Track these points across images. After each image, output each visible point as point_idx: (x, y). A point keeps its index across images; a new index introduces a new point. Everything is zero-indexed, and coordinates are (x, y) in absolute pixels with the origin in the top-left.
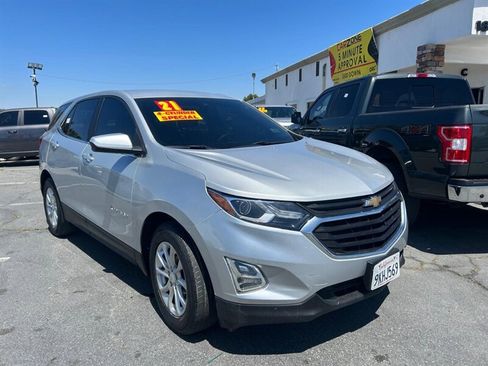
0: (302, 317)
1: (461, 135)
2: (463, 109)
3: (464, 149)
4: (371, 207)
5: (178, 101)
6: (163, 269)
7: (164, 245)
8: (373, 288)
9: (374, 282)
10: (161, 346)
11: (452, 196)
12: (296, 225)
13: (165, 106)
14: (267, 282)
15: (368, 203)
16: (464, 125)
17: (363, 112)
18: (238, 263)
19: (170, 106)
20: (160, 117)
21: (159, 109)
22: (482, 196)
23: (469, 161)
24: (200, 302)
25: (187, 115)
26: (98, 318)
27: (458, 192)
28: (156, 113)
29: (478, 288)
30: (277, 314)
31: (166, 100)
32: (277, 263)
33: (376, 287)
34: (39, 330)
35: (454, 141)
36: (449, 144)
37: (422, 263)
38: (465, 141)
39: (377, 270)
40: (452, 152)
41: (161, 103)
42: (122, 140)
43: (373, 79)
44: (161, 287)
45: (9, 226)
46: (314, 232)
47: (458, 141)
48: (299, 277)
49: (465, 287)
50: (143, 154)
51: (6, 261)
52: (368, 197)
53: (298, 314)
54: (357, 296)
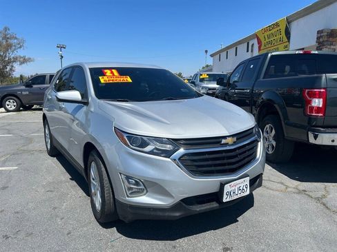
0: (171, 216)
1: (319, 96)
2: (321, 78)
3: (321, 106)
4: (226, 144)
5: (118, 69)
6: (93, 179)
7: (93, 164)
8: (224, 200)
9: (225, 196)
10: (85, 229)
11: (312, 140)
12: (168, 154)
13: (108, 73)
14: (147, 192)
15: (224, 141)
16: (321, 89)
17: (261, 79)
18: (128, 178)
19: (112, 73)
20: (102, 80)
21: (104, 74)
22: (333, 141)
23: (324, 115)
24: (107, 202)
25: (122, 79)
26: (55, 208)
27: (316, 137)
28: (100, 77)
29: (322, 207)
30: (152, 213)
31: (110, 69)
32: (153, 179)
33: (228, 200)
34: (18, 213)
35: (314, 100)
36: (310, 102)
37: (287, 187)
38: (321, 100)
39: (227, 188)
40: (312, 108)
41: (106, 71)
42: (75, 95)
43: (269, 55)
44: (93, 191)
45: (25, 148)
46: (179, 159)
47: (317, 100)
48: (167, 189)
49: (313, 206)
50: (86, 104)
51: (15, 170)
52: (225, 137)
53: (167, 214)
54: (214, 205)
